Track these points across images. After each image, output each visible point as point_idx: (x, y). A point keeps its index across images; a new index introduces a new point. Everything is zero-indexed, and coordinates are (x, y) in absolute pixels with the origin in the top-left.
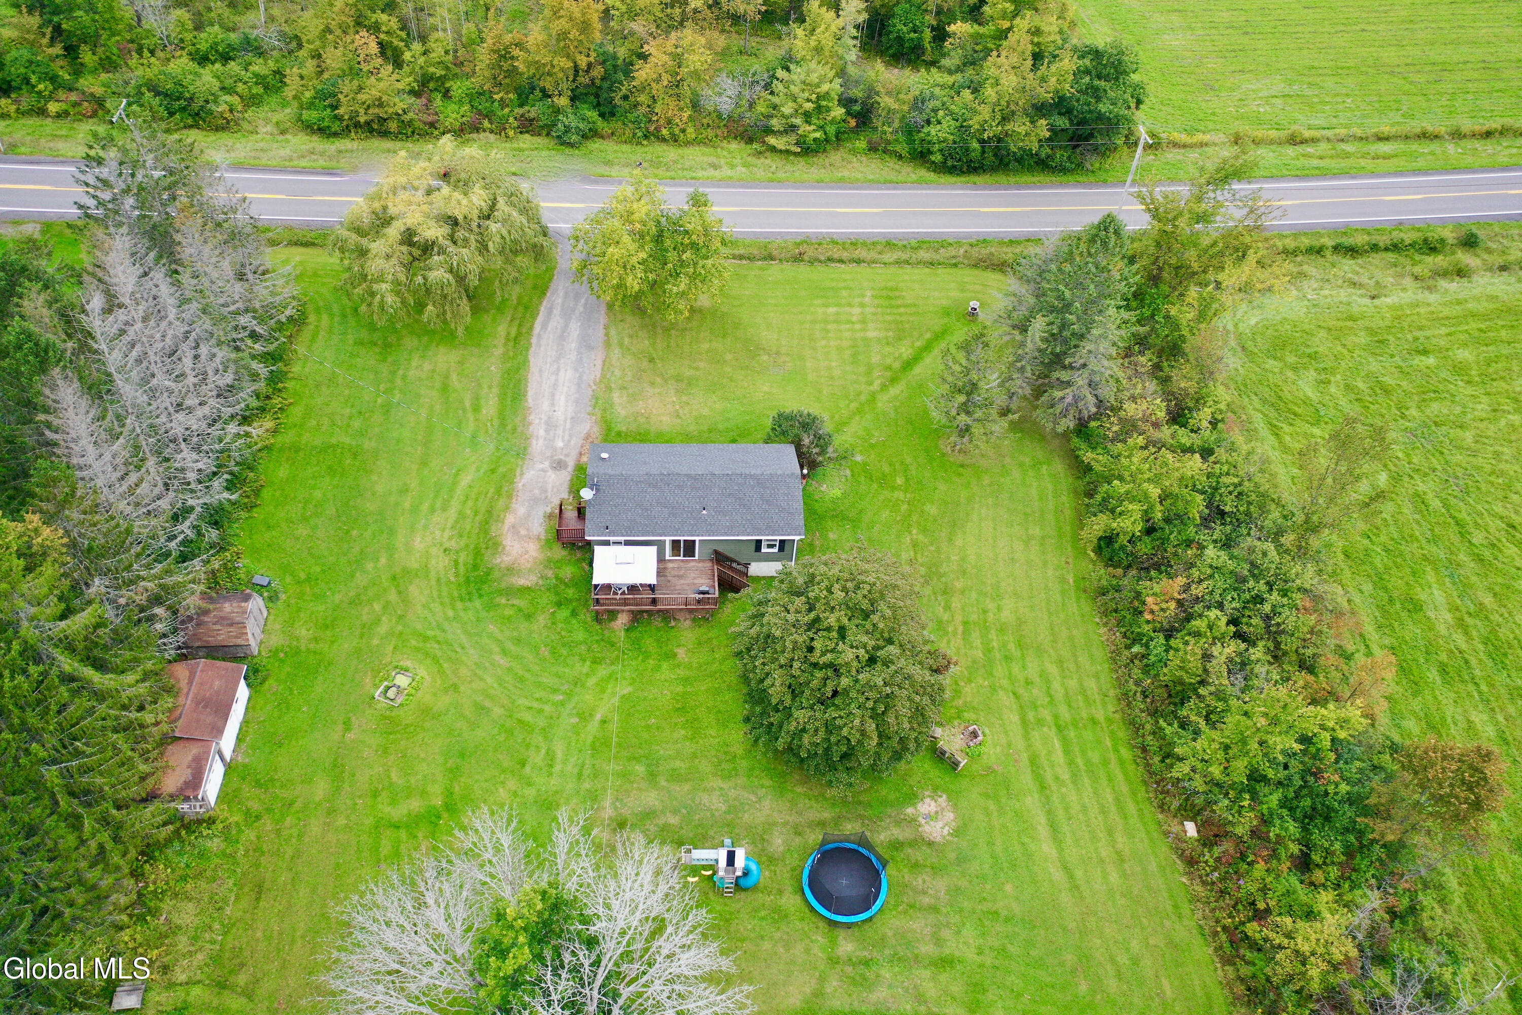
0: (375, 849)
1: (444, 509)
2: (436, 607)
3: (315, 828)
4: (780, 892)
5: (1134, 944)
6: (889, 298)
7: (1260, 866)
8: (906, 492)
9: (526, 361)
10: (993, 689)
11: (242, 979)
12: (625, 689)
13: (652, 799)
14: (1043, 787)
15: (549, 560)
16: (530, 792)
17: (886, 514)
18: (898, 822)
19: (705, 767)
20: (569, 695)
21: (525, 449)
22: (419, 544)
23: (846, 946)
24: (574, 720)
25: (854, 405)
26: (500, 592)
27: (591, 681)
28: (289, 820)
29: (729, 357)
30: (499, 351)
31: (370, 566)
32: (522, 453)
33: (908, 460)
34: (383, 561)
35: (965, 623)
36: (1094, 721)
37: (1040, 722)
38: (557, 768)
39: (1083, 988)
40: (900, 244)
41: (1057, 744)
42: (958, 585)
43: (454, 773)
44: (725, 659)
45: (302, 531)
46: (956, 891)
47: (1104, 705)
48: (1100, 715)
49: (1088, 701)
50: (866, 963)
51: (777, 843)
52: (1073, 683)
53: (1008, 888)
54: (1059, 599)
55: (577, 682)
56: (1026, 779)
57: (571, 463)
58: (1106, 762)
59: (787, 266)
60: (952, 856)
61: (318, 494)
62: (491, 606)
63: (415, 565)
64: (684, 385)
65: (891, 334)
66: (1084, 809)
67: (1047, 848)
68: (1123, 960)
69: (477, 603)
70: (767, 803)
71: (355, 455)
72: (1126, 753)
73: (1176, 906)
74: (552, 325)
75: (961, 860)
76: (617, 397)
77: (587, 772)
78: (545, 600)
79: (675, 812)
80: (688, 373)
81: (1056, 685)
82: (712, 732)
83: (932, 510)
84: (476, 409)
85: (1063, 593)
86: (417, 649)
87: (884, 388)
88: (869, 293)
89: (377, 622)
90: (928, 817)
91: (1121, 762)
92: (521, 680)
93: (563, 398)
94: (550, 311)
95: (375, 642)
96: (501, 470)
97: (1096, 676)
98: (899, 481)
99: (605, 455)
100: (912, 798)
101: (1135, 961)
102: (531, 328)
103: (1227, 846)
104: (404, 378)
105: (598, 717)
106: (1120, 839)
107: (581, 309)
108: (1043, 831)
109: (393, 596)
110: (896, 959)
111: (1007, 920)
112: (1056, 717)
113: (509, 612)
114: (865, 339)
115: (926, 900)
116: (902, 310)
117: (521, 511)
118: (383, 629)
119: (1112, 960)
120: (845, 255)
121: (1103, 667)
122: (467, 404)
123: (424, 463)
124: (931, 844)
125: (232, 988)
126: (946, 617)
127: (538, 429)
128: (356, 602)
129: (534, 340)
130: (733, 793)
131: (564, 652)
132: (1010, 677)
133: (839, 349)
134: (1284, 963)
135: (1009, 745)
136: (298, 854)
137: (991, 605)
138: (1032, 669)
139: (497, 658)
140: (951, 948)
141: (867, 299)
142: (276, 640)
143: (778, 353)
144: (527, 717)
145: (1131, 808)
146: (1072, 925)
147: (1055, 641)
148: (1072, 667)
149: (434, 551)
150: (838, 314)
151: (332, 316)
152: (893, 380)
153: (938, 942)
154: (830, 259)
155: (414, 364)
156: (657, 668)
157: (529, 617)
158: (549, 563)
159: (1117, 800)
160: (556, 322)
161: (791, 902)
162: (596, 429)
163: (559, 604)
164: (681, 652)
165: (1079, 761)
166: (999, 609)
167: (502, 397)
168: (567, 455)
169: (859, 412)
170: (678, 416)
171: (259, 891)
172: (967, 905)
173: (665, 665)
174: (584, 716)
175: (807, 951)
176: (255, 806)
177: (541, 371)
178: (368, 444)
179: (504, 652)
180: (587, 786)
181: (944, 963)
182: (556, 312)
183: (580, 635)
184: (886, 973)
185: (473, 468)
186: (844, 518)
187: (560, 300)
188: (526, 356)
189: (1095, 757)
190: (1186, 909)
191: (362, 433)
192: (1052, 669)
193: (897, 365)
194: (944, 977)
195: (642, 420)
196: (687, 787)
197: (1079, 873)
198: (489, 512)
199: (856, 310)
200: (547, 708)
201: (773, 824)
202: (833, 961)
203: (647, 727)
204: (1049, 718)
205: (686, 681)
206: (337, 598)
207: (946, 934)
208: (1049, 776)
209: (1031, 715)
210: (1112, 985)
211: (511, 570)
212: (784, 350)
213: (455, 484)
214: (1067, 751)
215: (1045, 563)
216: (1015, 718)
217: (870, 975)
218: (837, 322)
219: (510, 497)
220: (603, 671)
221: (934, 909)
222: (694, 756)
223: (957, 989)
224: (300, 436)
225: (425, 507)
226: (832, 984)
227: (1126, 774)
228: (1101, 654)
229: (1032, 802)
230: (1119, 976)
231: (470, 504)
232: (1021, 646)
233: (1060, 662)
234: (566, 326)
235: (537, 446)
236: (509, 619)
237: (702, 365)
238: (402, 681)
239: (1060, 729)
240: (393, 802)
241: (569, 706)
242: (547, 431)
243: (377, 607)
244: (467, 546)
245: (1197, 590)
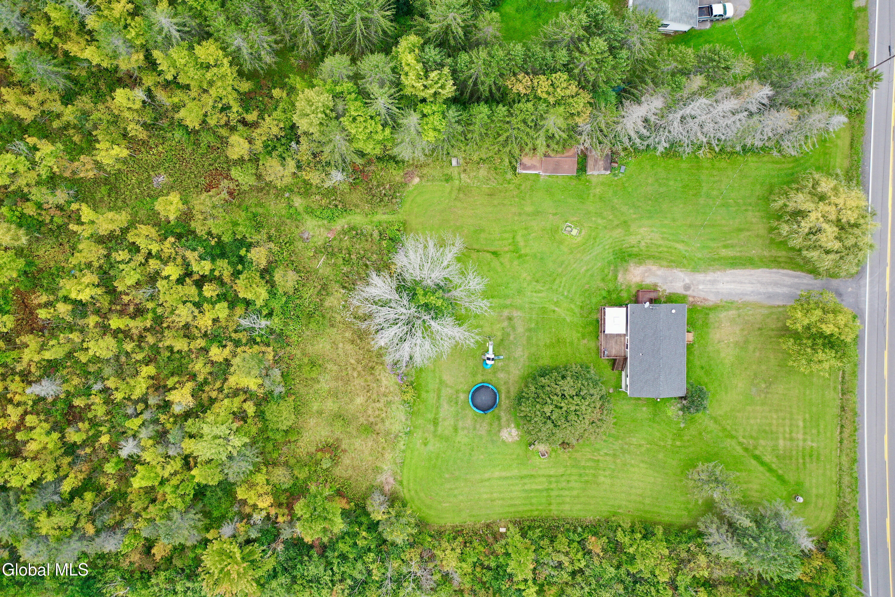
0: (505, 232)
1: (663, 238)
2: (610, 241)
3: (513, 210)
4: (483, 375)
5: (461, 498)
6: (811, 456)
7: (482, 549)
8: (672, 445)
9: (759, 267)
10: (566, 466)
11: (461, 195)
12: (568, 319)
13: (520, 330)
14: (522, 478)
15: (630, 286)
16: (525, 285)
17: (658, 434)
18: (508, 420)
19: (533, 350)
20: (566, 297)
21: (698, 271)
22: (642, 230)
23: (462, 396)
24: (555, 300)
25: (729, 428)
26: (616, 267)
27: (573, 306)
28: (517, 200)
29: (764, 367)
30: (766, 253)
31: (631, 211)
32: (695, 269)
33: (691, 449)
34: (634, 216)
35: (598, 461)
36: (550, 504)
37: (550, 483)
38: (534, 294)
39: (447, 476)
40: (855, 467)
41: (540, 487)
42: (618, 461)
43: (535, 256)
44: (582, 359)
45: (650, 180)
46: (481, 437)
47: (558, 510)
48: (553, 507)
49: (559, 504)
50: (457, 403)
51: (501, 375)
52: (568, 500)
53: (482, 457)
54: (610, 503)
55: (572, 300)
56: (525, 472)
57: (688, 293)
58: (532, 504)
59: (838, 402)
60: (494, 438)
61: (672, 183)
62: (609, 263)
63: (631, 230)
64: (743, 345)
65: (781, 452)
66: (512, 491)
67: (497, 474)
68: (456, 492)
69: (612, 258)
70: (517, 372)
71: (695, 195)
72: (536, 513)
73: (474, 516)
74: (786, 279)
75: (492, 441)
76: (732, 313)
77: (532, 306)
78: (611, 286)
79: (515, 338)
80: (751, 347)
81: (567, 493)
82: (548, 353)
83: (661, 456)
84: (725, 247)
85: (613, 506)
86: (590, 236)
87: (740, 444)
88: (814, 445)
89: (603, 218)
90: (511, 432)
91: (532, 511)
92: (574, 278)
93: (732, 287)
94: (796, 277)
95: (594, 219)
96: (685, 262)
97: (571, 510)
98: (678, 443)
99: (674, 311)
100: (518, 426)
101: (455, 496)
102: (783, 268)
103: (491, 540)
104: (746, 210)
105: (556, 309)
106: (500, 502)
107: (799, 293)
108: (504, 474)
109: (616, 223)
110: (457, 413)
111: (470, 454)
112: (552, 490)
113: (606, 271)
114: (777, 439)
115: (478, 426)
116: (801, 461)
117: (659, 273)
118: (599, 221)
119: (456, 488)
120: (846, 435)
121: (575, 514)
122: (729, 242)
123: (690, 226)
124: (499, 431)
125: (458, 193)
126: (602, 453)
127: (710, 276)
128: (613, 208)
129: (774, 270)
130: (522, 360)
131: (586, 295)
132: (570, 475)
133: (770, 424)
134: (445, 544)
135: (540, 468)
136: (504, 205)
137: (607, 473)
138: (573, 484)
139: (585, 268)
140: (461, 433)
141: (809, 443)
142: (594, 180)
143: (767, 393)
144: (557, 281)
145: (512, 509)
146: (468, 477)
147: (588, 497)
148: (575, 501)
149: (639, 237)
150: (798, 426)
151: (793, 168)
152: (746, 450)
153: (463, 428)
154: (842, 426)
155: (756, 214)
156: (578, 332)
157: (603, 280)
158: (629, 287)
159: (515, 505)
160: (788, 280)
161: (479, 378)
162: (711, 303)
163: (609, 292)
164: (585, 341)
165: (532, 494)
166: (605, 476)
167: (734, 258)
168: (693, 291)
169: (724, 429)
170: (719, 342)
171: (491, 195)
172: (476, 440)
173: (579, 335)
174: (556, 304)
175: (461, 383)
176: (523, 187)
177: (751, 275)
178: (702, 201)
179: (587, 270)
180: (527, 306)
181: (456, 429)
182: (796, 280)
183: (594, 300)
184: (453, 409)
185: (687, 248)
186: (655, 415)
187: (805, 281)
188: (762, 267)
189: (534, 501)
190: (473, 519)
191: (708, 196)
192: (575, 493)
193: (757, 452)
194: (451, 428)
195: (717, 325)
196: (525, 343)
197: (487, 483)
198: (660, 258)
199: (800, 436)
200: (561, 289)
201: (509, 374)
202: (457, 392)
203: (551, 328)
204: (552, 487)
205: (571, 343)
206: (615, 201)
207: (466, 432)
208: (526, 481)
209: (553, 479)
210: (448, 486)
211: (626, 270)
212: (769, 396)
213: (677, 242)
214: (537, 490)
215: (630, 502)
216: (552, 473)
217: (452, 404)
218: (791, 425)
219: (668, 267)
220: (577, 310)
221: (475, 429)
222: (538, 346)
223: (447, 432)
224: (707, 169)
225: (664, 230)
226: (449, 390)
227: (528, 511)
228: (581, 515)
229: (515, 472)
230: (451, 489)
231: (665, 249)
232: (587, 482)
233: (578, 497)
234: (785, 286)
235: (700, 277)
236: (603, 271)
237: (757, 354)
238: (575, 232)
239: (547, 490)
240: (523, 236)
241: (561, 298)
242: (710, 281)
243: (611, 217)
244: (641, 250)
245: (595, 558)
